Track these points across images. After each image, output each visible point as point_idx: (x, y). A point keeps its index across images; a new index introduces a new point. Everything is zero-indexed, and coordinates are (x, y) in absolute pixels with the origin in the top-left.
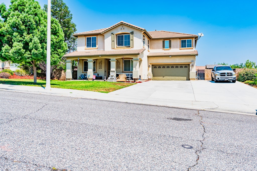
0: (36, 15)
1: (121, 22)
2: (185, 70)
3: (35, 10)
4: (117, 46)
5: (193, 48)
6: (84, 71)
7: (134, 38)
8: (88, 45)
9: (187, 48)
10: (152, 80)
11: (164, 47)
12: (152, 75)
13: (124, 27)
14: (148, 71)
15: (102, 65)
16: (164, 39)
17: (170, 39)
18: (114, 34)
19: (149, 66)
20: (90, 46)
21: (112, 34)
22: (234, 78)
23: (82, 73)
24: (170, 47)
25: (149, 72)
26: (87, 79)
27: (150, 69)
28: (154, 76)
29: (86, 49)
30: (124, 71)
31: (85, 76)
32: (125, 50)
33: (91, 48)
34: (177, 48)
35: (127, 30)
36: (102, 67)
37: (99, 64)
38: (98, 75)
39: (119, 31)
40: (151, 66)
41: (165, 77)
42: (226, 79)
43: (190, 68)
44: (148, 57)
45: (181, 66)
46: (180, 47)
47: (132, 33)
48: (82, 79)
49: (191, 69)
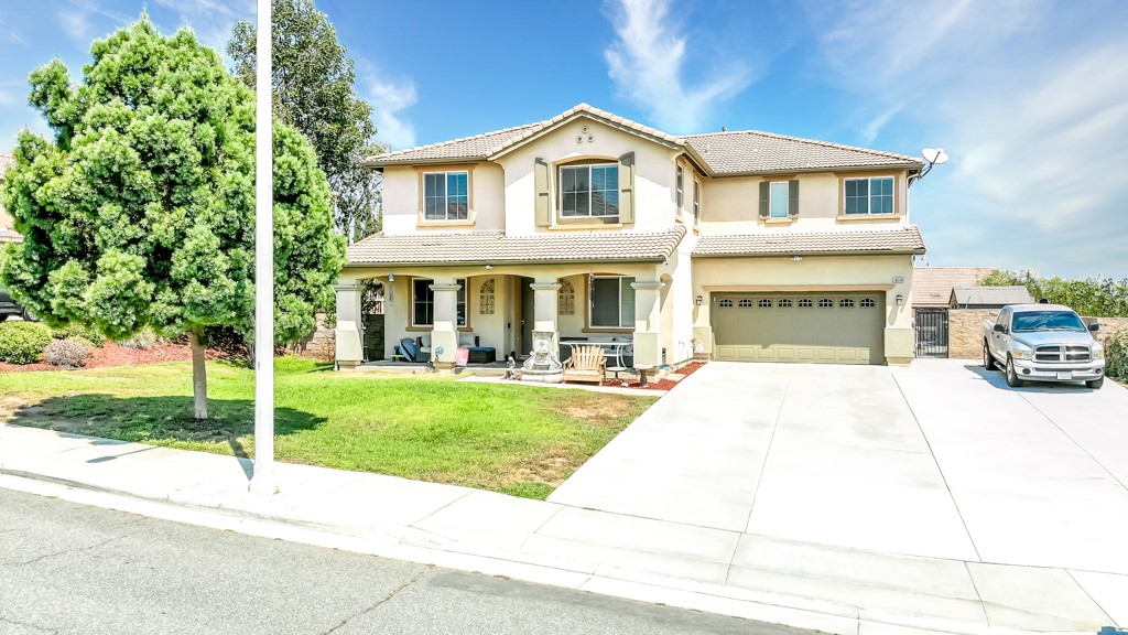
0: (203, 116)
1: (578, 108)
2: (860, 316)
3: (199, 91)
4: (561, 217)
5: (897, 215)
6: (416, 322)
8: (433, 208)
9: (870, 215)
10: (712, 359)
11: (764, 209)
12: (710, 335)
13: (593, 130)
14: (694, 320)
15: (492, 297)
16: (766, 178)
17: (792, 177)
18: (546, 165)
19: (698, 300)
20: (441, 215)
21: (539, 161)
22: (1097, 371)
23: (408, 330)
24: (794, 208)
25: (698, 324)
26: (431, 366)
27: (705, 309)
28: (719, 340)
29: (420, 227)
30: (593, 324)
31: (421, 345)
32: (597, 233)
33: (446, 221)
34: (825, 214)
35: (606, 146)
36: (493, 305)
37: (480, 294)
38: (477, 340)
39: (569, 148)
40: (706, 297)
41: (775, 349)
42: (1062, 377)
43: (889, 309)
44: (697, 259)
45: (846, 299)
46: (840, 213)
47: (629, 159)
48: (408, 358)
49: (894, 315)
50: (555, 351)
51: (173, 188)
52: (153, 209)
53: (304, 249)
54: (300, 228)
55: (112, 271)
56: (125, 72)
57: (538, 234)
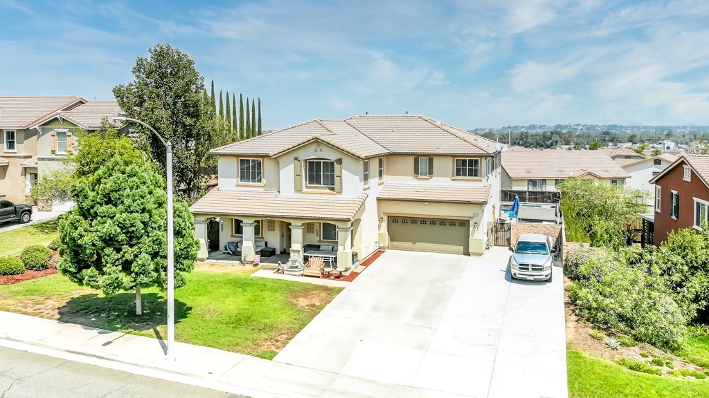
0: (143, 211)
1: (313, 137)
2: (458, 230)
3: (142, 200)
4: (308, 185)
5: (480, 178)
6: (236, 233)
7: (344, 172)
8: (244, 175)
9: (467, 177)
10: (388, 249)
11: (416, 172)
12: (387, 237)
13: (322, 146)
14: (379, 230)
15: (274, 223)
16: (417, 157)
17: (431, 157)
18: (300, 161)
19: (381, 220)
20: (248, 179)
21: (296, 159)
22: (546, 276)
23: (231, 236)
24: (431, 172)
25: (381, 231)
26: (242, 262)
27: (384, 224)
28: (392, 239)
29: (237, 186)
30: (324, 238)
31: (238, 247)
32: (325, 197)
33: (251, 183)
34: (446, 176)
35: (328, 154)
36: (274, 226)
37: (268, 225)
38: (266, 243)
39: (312, 154)
40: (385, 218)
41: (418, 245)
42: (529, 278)
43: (471, 229)
44: (379, 200)
45: (453, 222)
46: (453, 176)
47: (339, 161)
48: (231, 253)
49: (474, 232)
50: (301, 260)
51: (132, 239)
52: (125, 248)
53: (184, 252)
54: (182, 245)
55: (110, 274)
56: (112, 191)
57: (296, 195)
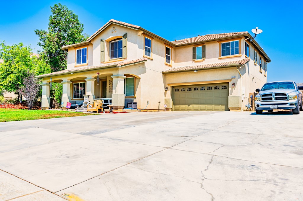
1: (110, 21)
4: (110, 59)
5: (240, 55)
6: (74, 98)
7: (128, 43)
9: (230, 56)
10: (172, 111)
11: (194, 57)
12: (171, 102)
13: (116, 28)
14: (165, 96)
16: (195, 45)
17: (203, 44)
18: (103, 41)
19: (167, 89)
20: (80, 62)
21: (101, 40)
22: (291, 104)
23: (72, 100)
24: (204, 56)
25: (167, 97)
26: (62, 109)
27: (169, 93)
28: (175, 104)
29: (75, 67)
33: (82, 64)
34: (215, 57)
35: (119, 33)
39: (110, 35)
40: (170, 88)
41: (192, 106)
43: (230, 89)
44: (164, 74)
45: (217, 86)
46: (220, 56)
47: (125, 36)
49: (232, 91)
57: (102, 65)
